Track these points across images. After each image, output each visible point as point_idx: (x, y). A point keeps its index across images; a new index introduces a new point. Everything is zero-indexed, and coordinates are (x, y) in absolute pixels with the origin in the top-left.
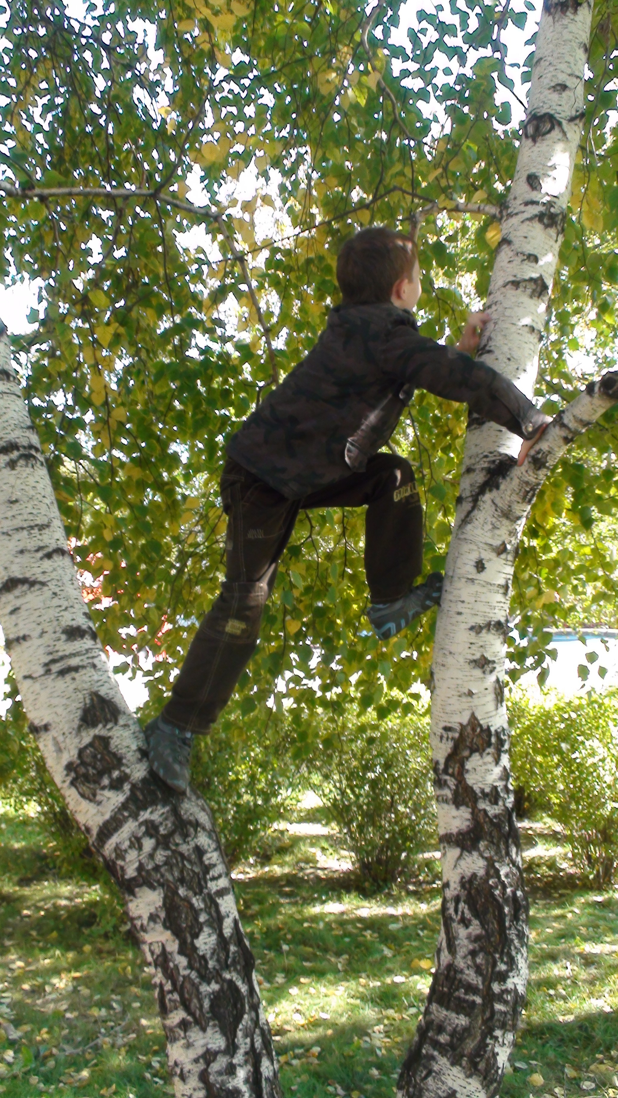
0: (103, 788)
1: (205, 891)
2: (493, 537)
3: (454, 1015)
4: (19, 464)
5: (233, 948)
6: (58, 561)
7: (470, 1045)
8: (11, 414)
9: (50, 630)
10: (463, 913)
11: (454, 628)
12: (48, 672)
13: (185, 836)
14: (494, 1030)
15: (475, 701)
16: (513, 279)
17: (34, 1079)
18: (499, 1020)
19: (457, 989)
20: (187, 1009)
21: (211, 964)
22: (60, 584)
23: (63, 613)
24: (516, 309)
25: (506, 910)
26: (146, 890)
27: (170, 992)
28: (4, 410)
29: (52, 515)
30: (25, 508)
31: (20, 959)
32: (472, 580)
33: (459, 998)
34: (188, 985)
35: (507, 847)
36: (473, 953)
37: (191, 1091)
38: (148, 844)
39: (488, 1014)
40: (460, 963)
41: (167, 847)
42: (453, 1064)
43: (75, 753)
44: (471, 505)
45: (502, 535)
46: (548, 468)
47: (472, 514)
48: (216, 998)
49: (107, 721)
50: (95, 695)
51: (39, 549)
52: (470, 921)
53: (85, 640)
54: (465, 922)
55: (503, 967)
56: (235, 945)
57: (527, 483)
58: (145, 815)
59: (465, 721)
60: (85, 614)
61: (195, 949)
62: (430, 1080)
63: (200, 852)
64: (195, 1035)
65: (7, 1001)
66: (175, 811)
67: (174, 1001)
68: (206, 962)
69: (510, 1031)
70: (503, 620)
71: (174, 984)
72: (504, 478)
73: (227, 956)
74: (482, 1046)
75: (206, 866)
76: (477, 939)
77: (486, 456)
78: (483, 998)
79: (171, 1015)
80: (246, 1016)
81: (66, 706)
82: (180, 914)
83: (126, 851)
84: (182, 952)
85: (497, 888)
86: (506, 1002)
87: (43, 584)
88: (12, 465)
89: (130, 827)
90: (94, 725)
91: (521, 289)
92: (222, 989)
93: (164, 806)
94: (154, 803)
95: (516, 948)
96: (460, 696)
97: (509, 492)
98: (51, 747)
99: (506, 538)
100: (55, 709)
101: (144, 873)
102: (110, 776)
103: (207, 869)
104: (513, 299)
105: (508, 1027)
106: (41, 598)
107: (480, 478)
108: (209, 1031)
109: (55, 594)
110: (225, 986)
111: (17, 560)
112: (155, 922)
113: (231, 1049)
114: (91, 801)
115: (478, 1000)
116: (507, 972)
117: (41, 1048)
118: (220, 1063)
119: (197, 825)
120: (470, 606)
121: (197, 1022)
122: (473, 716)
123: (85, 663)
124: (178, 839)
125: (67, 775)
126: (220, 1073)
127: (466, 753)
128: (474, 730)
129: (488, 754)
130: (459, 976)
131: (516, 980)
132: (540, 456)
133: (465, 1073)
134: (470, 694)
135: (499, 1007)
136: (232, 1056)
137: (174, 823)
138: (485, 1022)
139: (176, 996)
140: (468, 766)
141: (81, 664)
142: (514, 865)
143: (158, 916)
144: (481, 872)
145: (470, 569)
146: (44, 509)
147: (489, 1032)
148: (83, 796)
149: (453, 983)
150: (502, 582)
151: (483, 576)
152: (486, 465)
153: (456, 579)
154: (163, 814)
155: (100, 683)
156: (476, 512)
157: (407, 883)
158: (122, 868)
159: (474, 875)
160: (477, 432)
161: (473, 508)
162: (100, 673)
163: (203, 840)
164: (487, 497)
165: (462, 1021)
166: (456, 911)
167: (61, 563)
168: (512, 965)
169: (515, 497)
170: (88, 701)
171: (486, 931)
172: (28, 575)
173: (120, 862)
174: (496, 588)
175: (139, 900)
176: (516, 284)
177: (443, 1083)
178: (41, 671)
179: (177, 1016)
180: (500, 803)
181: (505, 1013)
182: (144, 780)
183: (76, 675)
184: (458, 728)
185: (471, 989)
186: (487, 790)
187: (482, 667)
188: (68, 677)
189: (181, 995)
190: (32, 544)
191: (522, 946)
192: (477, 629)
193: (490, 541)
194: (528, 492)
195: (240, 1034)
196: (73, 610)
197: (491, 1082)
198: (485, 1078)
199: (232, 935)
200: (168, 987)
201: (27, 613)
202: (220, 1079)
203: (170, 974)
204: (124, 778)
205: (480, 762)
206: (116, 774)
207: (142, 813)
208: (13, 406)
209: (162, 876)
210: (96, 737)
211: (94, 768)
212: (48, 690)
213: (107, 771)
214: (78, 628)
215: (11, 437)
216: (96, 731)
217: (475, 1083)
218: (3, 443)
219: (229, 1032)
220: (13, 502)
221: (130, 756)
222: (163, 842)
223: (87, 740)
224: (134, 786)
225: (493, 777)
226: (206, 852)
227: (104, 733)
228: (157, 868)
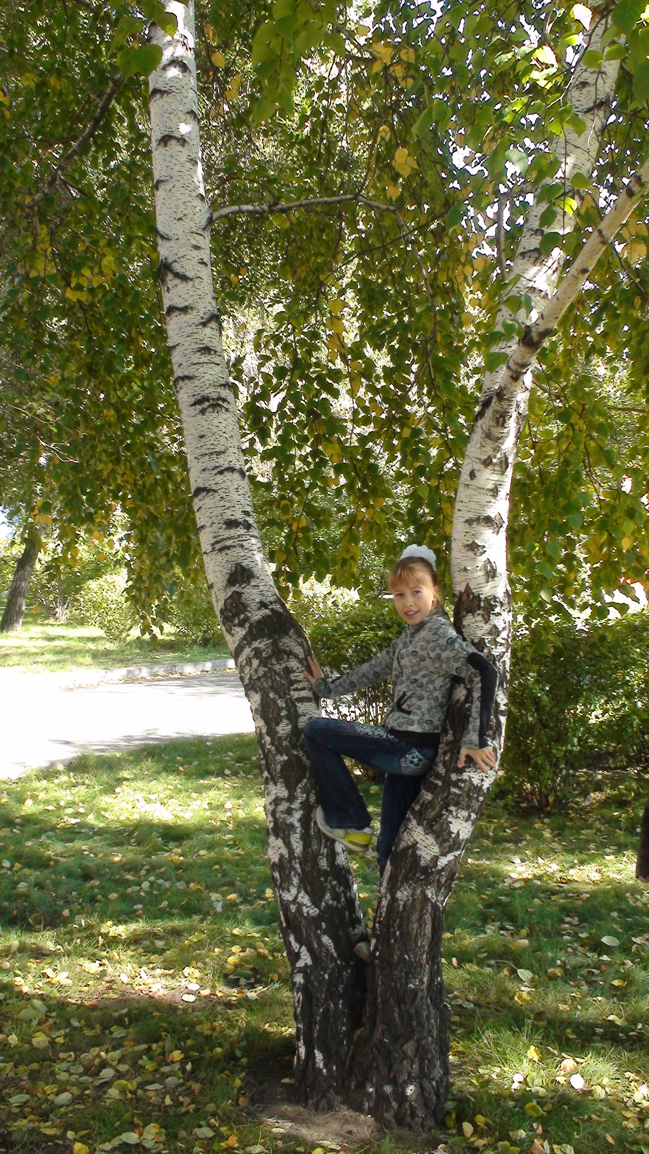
0: (236, 626)
1: (289, 697)
2: (481, 453)
4: (208, 411)
6: (228, 475)
7: (432, 814)
8: (207, 376)
9: (217, 522)
11: (457, 521)
12: (213, 549)
13: (280, 660)
14: (449, 806)
15: (470, 576)
18: (454, 800)
20: (269, 770)
21: (285, 743)
22: (227, 491)
23: (226, 511)
26: (253, 692)
28: (204, 374)
29: (230, 445)
30: (210, 441)
32: (468, 485)
34: (270, 755)
38: (256, 663)
39: (445, 794)
41: (265, 666)
42: (419, 825)
43: (224, 602)
45: (488, 450)
48: (285, 765)
49: (244, 582)
50: (239, 565)
51: (216, 467)
53: (238, 529)
57: (496, 412)
58: (256, 644)
59: (463, 590)
60: (243, 512)
61: (277, 732)
63: (288, 671)
64: (270, 787)
66: (275, 644)
68: (282, 742)
69: (462, 808)
70: (492, 515)
72: (488, 407)
74: (441, 815)
75: (292, 681)
77: (485, 393)
78: (443, 783)
80: (305, 780)
81: (221, 572)
82: (270, 709)
83: (244, 667)
84: (268, 734)
86: (460, 788)
87: (215, 491)
88: (203, 412)
89: (247, 651)
90: (235, 585)
92: (289, 760)
93: (268, 640)
94: (262, 636)
96: (460, 571)
98: (215, 599)
99: (492, 454)
100: (217, 574)
101: (252, 682)
102: (239, 618)
103: (292, 683)
105: (461, 805)
106: (214, 501)
108: (279, 785)
109: (222, 498)
110: (294, 759)
111: (202, 475)
113: (291, 798)
114: (230, 634)
115: (440, 783)
118: (283, 806)
119: (290, 653)
120: (467, 505)
121: (273, 779)
122: (468, 585)
123: (236, 544)
124: (274, 661)
125: (221, 616)
126: (282, 812)
127: (465, 613)
128: (468, 596)
129: (479, 615)
131: (472, 774)
134: (465, 570)
135: (454, 790)
136: (292, 803)
137: (273, 651)
138: (443, 800)
140: (465, 623)
141: (233, 544)
143: (259, 710)
144: (463, 699)
145: (467, 478)
146: (223, 441)
147: (446, 807)
148: (227, 631)
150: (491, 487)
151: (474, 482)
153: (459, 485)
154: (267, 644)
155: (244, 558)
162: (246, 551)
163: (293, 664)
167: (230, 478)
169: (492, 423)
170: (234, 569)
172: (207, 485)
174: (485, 492)
176: (523, 254)
177: (412, 836)
178: (211, 549)
181: (459, 795)
182: (259, 622)
183: (229, 552)
184: (457, 593)
185: (438, 776)
186: (476, 641)
187: (473, 550)
188: (224, 553)
189: (267, 762)
190: (211, 465)
192: (469, 522)
193: (480, 456)
194: (499, 418)
195: (299, 790)
196: (234, 509)
197: (445, 841)
198: (438, 837)
201: (205, 510)
202: (283, 816)
204: (247, 619)
205: (472, 620)
206: (242, 616)
207: (254, 643)
208: (210, 371)
210: (234, 592)
211: (232, 612)
213: (237, 615)
214: (235, 521)
215: (205, 393)
216: (234, 589)
217: (430, 840)
218: (199, 397)
219: (291, 787)
220: (202, 437)
221: (254, 606)
222: (264, 662)
223: (229, 594)
224: (251, 625)
225: (483, 632)
226: (294, 672)
227: (239, 590)
228: (259, 678)
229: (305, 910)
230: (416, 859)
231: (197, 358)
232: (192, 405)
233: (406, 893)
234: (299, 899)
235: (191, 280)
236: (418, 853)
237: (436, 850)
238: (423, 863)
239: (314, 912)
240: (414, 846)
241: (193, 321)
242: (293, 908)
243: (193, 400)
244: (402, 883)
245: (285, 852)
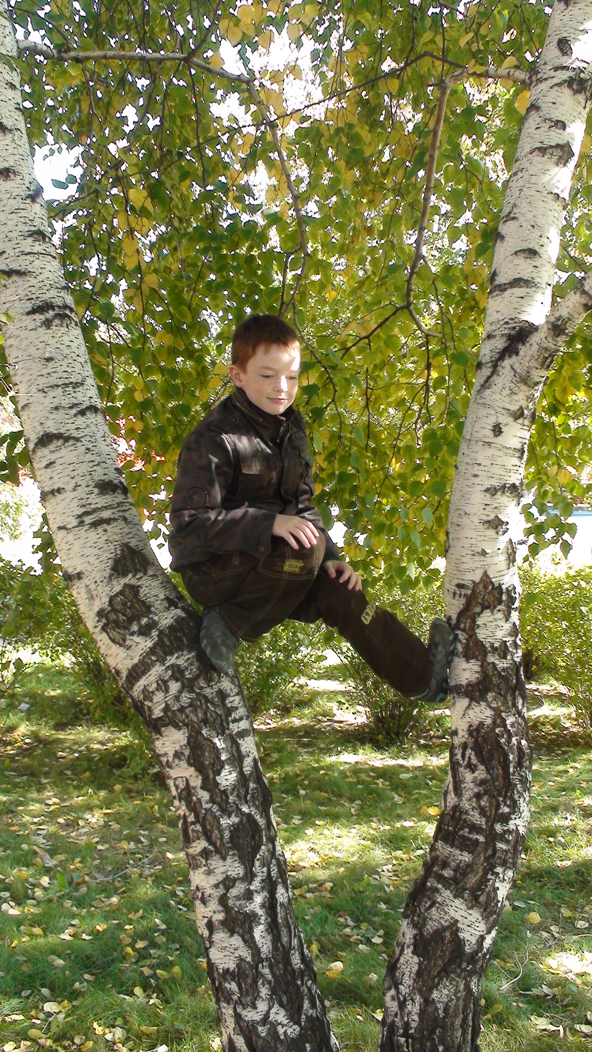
0: (132, 634)
1: (227, 732)
2: (510, 403)
3: (458, 852)
4: (54, 324)
5: (252, 785)
6: (91, 417)
7: (472, 880)
8: (46, 274)
10: (470, 758)
11: (470, 489)
12: (81, 523)
13: (209, 680)
14: (495, 867)
15: (488, 560)
16: (541, 145)
17: (68, 903)
18: (500, 858)
19: (462, 829)
20: (209, 839)
21: (232, 799)
22: (93, 440)
23: (95, 468)
24: (542, 175)
25: (511, 757)
26: (171, 728)
27: (193, 823)
28: (40, 271)
29: (86, 374)
30: (61, 367)
31: (55, 796)
32: (489, 444)
33: (463, 837)
34: (209, 817)
35: (514, 699)
36: (478, 796)
37: (211, 914)
38: (174, 687)
39: (490, 852)
40: (465, 805)
41: (192, 691)
42: (455, 897)
43: (106, 600)
44: (491, 370)
45: (520, 400)
46: (567, 335)
47: (492, 380)
48: (235, 830)
49: (136, 572)
50: (126, 546)
51: (73, 406)
52: (476, 766)
53: (116, 495)
54: (471, 767)
55: (506, 810)
56: (254, 782)
57: (546, 349)
58: (172, 660)
59: (477, 579)
60: (116, 469)
61: (217, 784)
62: (433, 910)
63: (223, 695)
64: (215, 862)
65: (43, 832)
66: (199, 657)
67: (197, 831)
68: (228, 798)
69: (510, 868)
70: (517, 483)
71: (197, 816)
72: (524, 344)
73: (247, 793)
74: (484, 881)
75: (228, 708)
76: (482, 782)
77: (507, 323)
78: (486, 837)
79: (194, 844)
80: (263, 847)
81: (98, 556)
82: (203, 752)
83: (153, 692)
84: (204, 787)
85: (503, 737)
86: (507, 842)
87: (77, 439)
88: (47, 324)
89: (157, 671)
90: (125, 575)
91: (548, 155)
92: (241, 822)
93: (189, 652)
94: (180, 648)
95: (518, 792)
96: (473, 555)
97: (528, 358)
98: (84, 595)
99: (523, 403)
100: (88, 559)
101: (169, 714)
102: (139, 623)
103: (229, 711)
104: (540, 166)
105: (508, 865)
106: (75, 453)
107: (500, 344)
108: (229, 860)
109: (88, 449)
110: (245, 819)
111: (52, 416)
112: (180, 759)
113: (249, 876)
114: (121, 645)
115: (481, 839)
116: (510, 814)
117: (74, 875)
118: (238, 889)
120: (486, 469)
121: (218, 851)
122: (485, 573)
123: (116, 516)
124: (202, 683)
125: (98, 621)
126: (238, 898)
127: (478, 610)
128: (485, 587)
129: (499, 611)
130: (464, 817)
131: (518, 822)
132: (559, 323)
133: (467, 905)
134: (484, 553)
135: (500, 845)
136: (250, 884)
137: (198, 669)
138: (487, 859)
139: (198, 827)
140: (480, 621)
141: (112, 516)
142: (520, 716)
143: (183, 754)
144: (489, 721)
145: (488, 433)
146: (78, 367)
147: (491, 868)
148: (113, 641)
149: (458, 823)
150: (519, 446)
151: (499, 440)
152: (506, 331)
153: (473, 442)
154: (188, 659)
155: (130, 536)
156: (495, 377)
157: (419, 737)
158: (149, 708)
159: (481, 724)
160: (499, 299)
161: (493, 373)
162: (131, 526)
163: (226, 685)
164: (507, 363)
165: (466, 857)
166: (463, 756)
167: (94, 420)
168: (514, 808)
169: (534, 363)
170: (119, 552)
171: (491, 775)
172: (62, 431)
173: (147, 703)
174: (511, 452)
175: (165, 739)
176: (543, 150)
177: (446, 913)
178: (75, 522)
179: (200, 845)
180: (509, 657)
181: (506, 851)
182: (171, 627)
183: (108, 527)
184: (471, 585)
185: (474, 828)
186: (497, 645)
187: (496, 528)
188: (100, 529)
189: (204, 826)
190: (66, 402)
191: (525, 791)
192: (492, 491)
193: (508, 406)
194: (547, 358)
195: (257, 863)
196: (106, 466)
197: (491, 914)
198: (485, 910)
199: (252, 772)
200: (191, 818)
201: (62, 467)
202: (238, 903)
203: (193, 807)
204: (152, 625)
205: (491, 619)
206: (144, 621)
207: (169, 658)
208: (49, 267)
209: (187, 716)
210: (125, 585)
211: (124, 615)
212: (82, 541)
213: (136, 618)
214: (110, 482)
215: (47, 296)
216: (126, 580)
217: (475, 915)
218: (38, 303)
219: (248, 861)
220: (49, 360)
221: (158, 604)
222: (188, 685)
223: (118, 588)
224: (161, 633)
225: (503, 632)
226: (229, 696)
227: (134, 582)
228: (182, 709)
229: (281, 1030)
230: (458, 943)
231: (28, 245)
232: (28, 313)
233: (446, 992)
234: (272, 1017)
235: (10, 131)
236: (461, 935)
237: (482, 927)
238: (468, 949)
239: (293, 1031)
240: (454, 926)
241: (16, 192)
242: (263, 1031)
243: (29, 306)
244: (441, 979)
245: (246, 954)
